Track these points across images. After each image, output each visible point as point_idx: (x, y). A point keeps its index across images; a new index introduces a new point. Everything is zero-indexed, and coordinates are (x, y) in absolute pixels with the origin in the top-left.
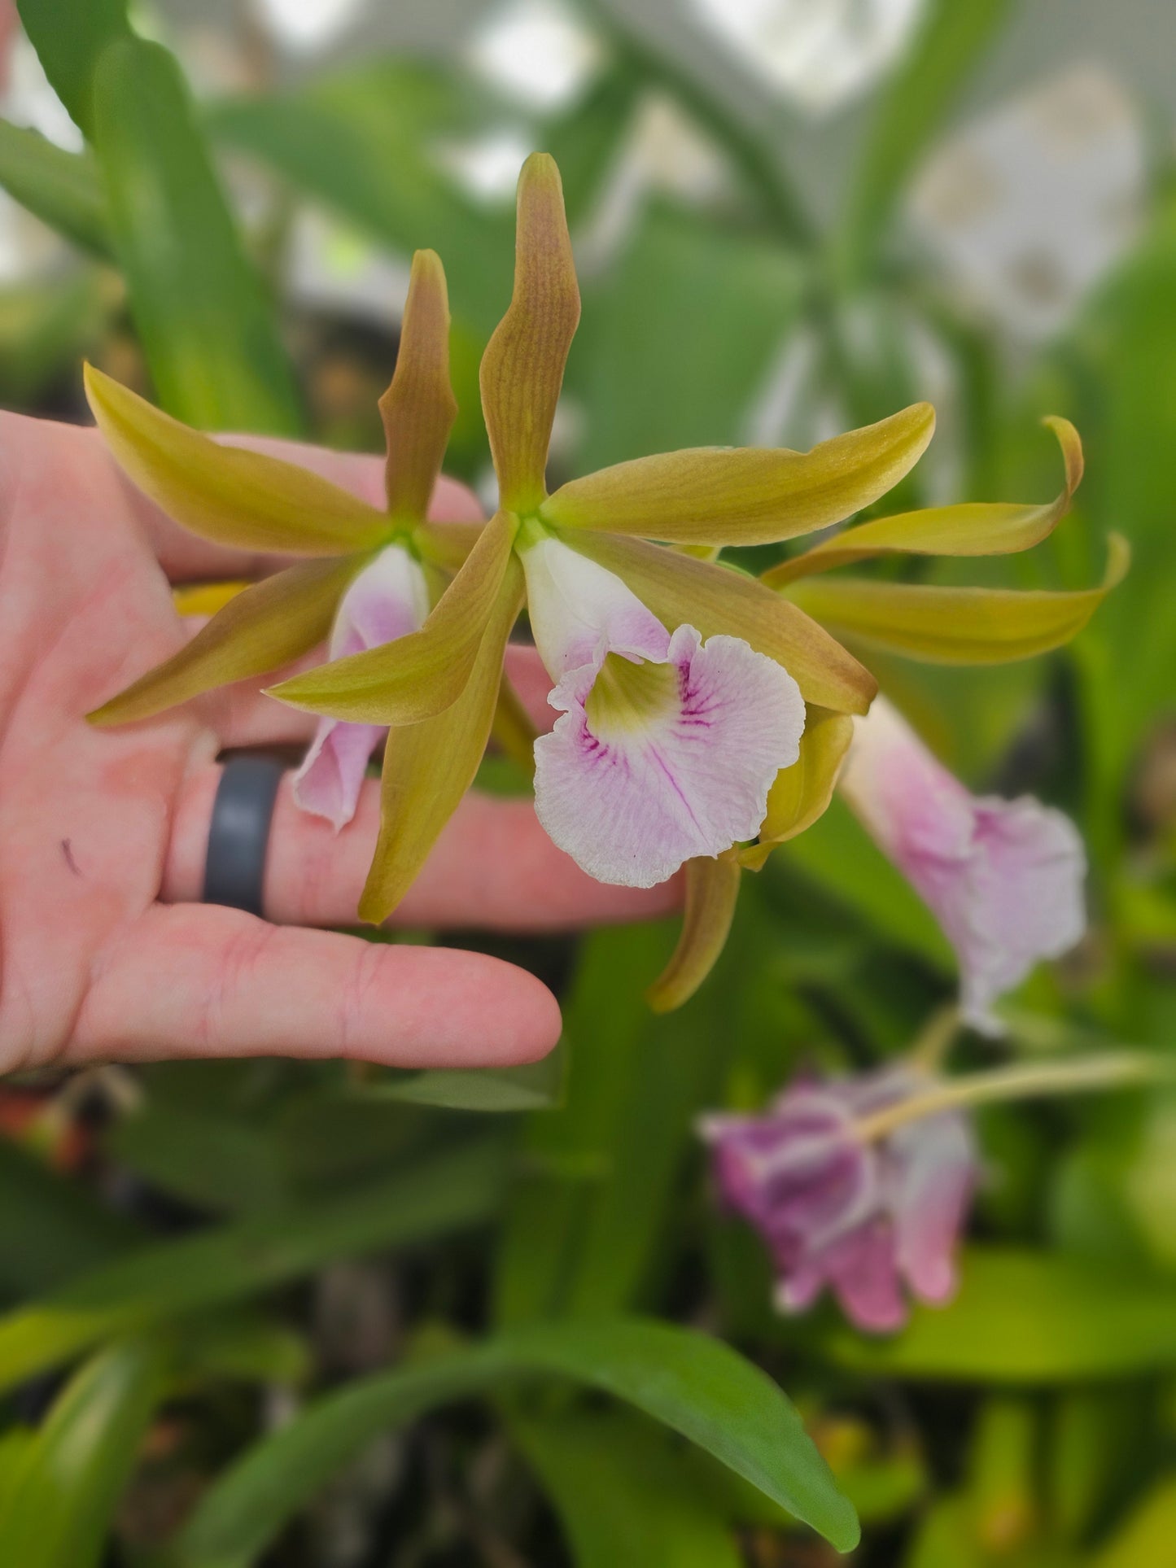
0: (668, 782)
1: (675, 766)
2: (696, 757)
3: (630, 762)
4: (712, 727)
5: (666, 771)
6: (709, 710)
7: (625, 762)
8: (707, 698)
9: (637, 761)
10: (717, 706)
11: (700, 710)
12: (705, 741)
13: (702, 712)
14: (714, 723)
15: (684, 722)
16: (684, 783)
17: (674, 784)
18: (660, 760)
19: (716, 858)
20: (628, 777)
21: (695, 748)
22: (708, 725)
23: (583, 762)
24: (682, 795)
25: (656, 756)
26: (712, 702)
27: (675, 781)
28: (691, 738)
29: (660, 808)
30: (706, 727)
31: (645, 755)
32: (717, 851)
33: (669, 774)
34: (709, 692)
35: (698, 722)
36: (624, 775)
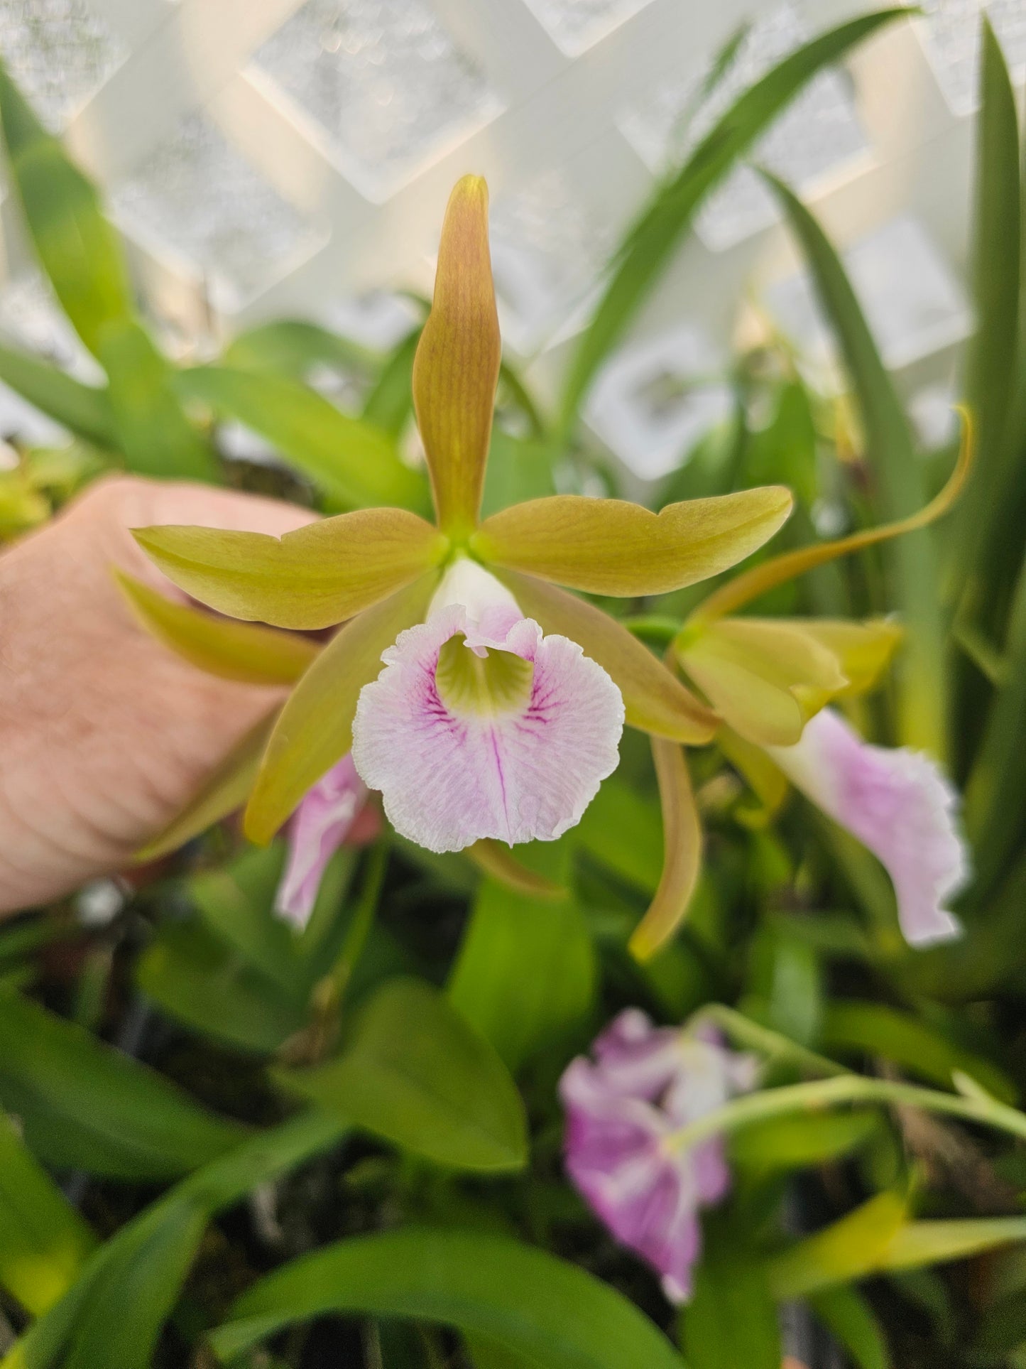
0: (495, 764)
1: (506, 751)
2: (527, 749)
3: (469, 736)
4: (548, 723)
5: (496, 753)
6: (548, 707)
7: (464, 735)
8: (547, 696)
9: (474, 739)
10: (555, 704)
11: (541, 706)
12: (539, 736)
13: (543, 709)
14: (550, 720)
15: (528, 717)
16: (508, 769)
17: (499, 767)
18: (495, 744)
19: (511, 847)
20: (460, 745)
21: (529, 740)
22: (545, 721)
23: (419, 721)
24: (502, 778)
25: (493, 740)
26: (551, 701)
27: (501, 765)
28: (528, 731)
29: (478, 782)
30: (543, 723)
31: (484, 736)
32: (514, 841)
33: (498, 757)
34: (549, 690)
35: (538, 718)
36: (456, 742)
